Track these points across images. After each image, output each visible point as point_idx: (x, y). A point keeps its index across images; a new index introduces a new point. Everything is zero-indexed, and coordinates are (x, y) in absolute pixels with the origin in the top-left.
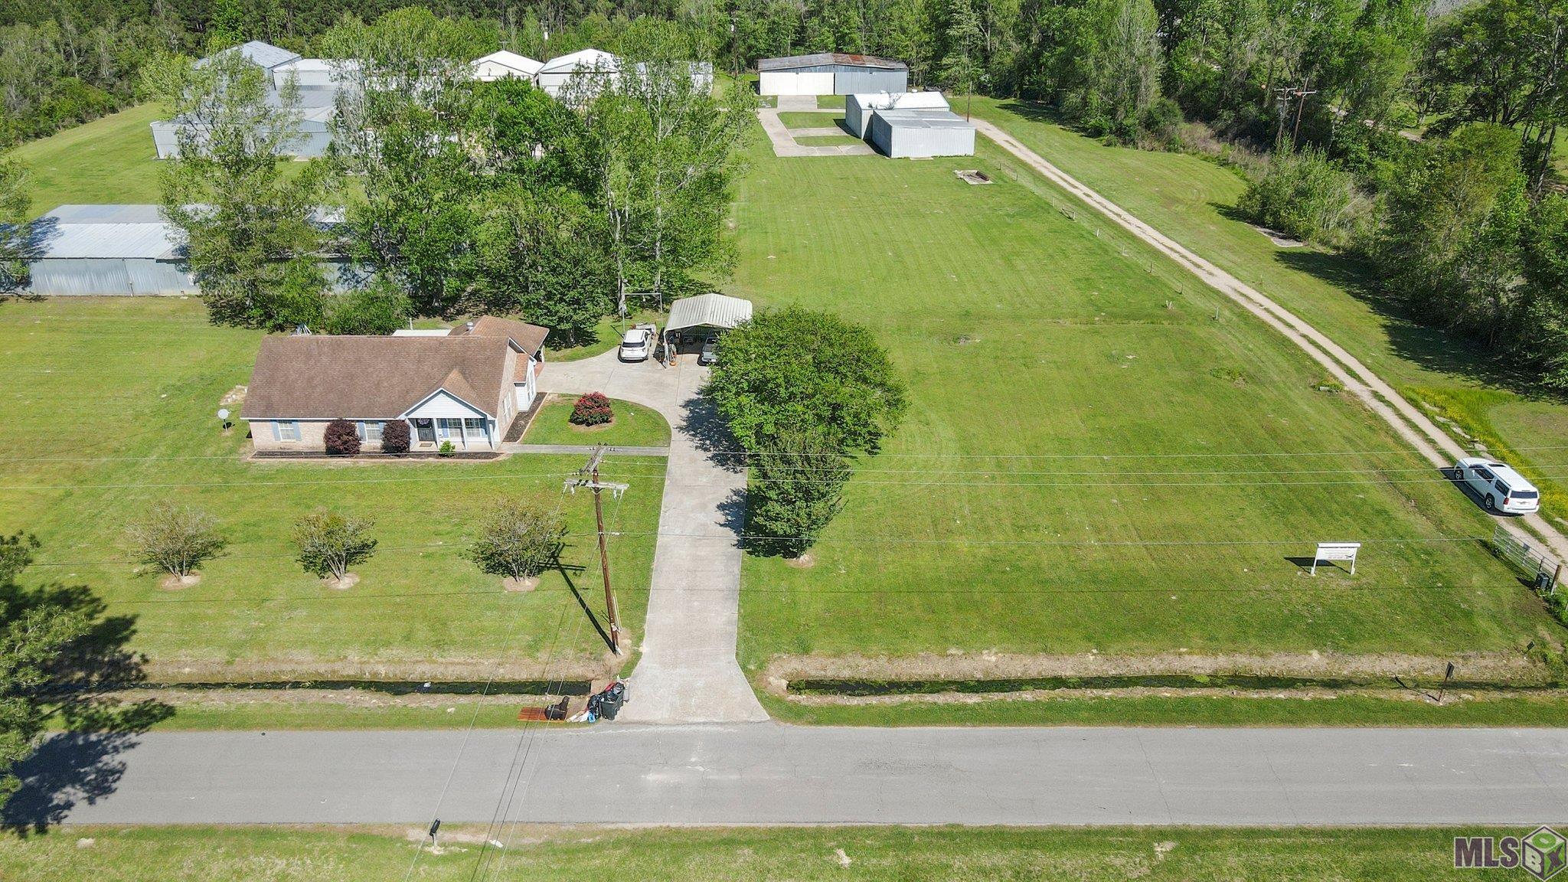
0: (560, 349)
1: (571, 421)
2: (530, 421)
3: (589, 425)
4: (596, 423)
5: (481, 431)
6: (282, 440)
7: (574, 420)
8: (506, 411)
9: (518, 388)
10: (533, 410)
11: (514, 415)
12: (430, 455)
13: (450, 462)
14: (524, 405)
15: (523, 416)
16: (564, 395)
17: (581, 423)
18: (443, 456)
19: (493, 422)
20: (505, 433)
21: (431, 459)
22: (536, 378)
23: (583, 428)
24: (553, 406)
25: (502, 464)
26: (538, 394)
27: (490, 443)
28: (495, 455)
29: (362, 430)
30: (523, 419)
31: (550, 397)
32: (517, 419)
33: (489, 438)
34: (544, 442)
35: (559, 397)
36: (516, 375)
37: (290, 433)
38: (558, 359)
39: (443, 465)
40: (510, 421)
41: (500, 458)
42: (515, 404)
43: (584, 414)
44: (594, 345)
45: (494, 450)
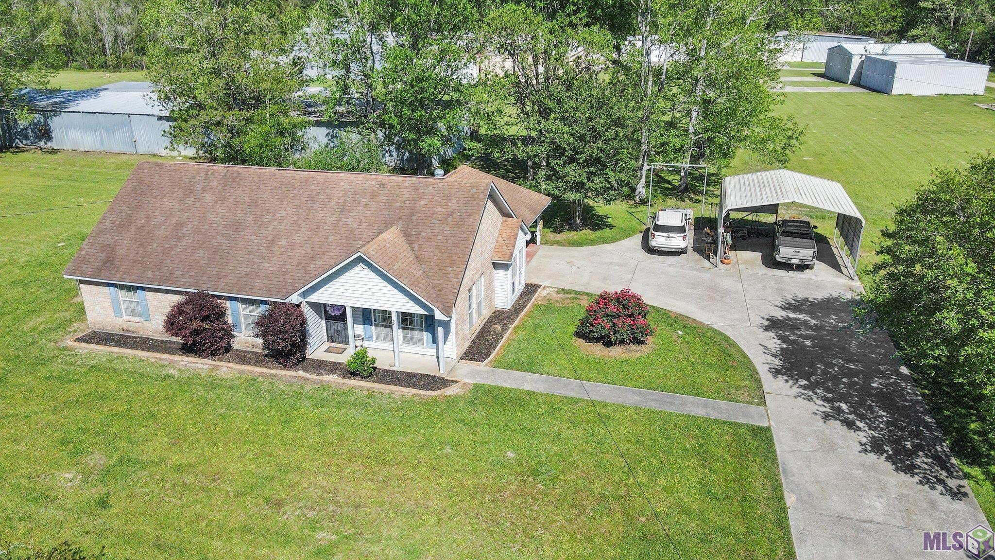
0: (562, 231)
1: (579, 335)
2: (511, 328)
3: (608, 344)
4: (622, 342)
5: (426, 336)
6: (125, 317)
7: (585, 334)
8: (474, 306)
9: (498, 274)
10: (517, 309)
11: (486, 314)
12: (334, 368)
13: (362, 388)
14: (505, 300)
15: (501, 317)
16: (566, 292)
17: (596, 340)
18: (354, 374)
19: (446, 325)
20: (467, 344)
21: (333, 378)
22: (527, 263)
23: (597, 349)
24: (548, 307)
25: (451, 402)
26: (527, 285)
27: (438, 358)
28: (443, 383)
29: (236, 316)
30: (499, 322)
31: (545, 293)
32: (490, 322)
33: (438, 352)
34: (531, 367)
35: (558, 293)
36: (496, 251)
37: (137, 307)
38: (559, 243)
39: (349, 392)
40: (478, 323)
41: (450, 391)
42: (490, 297)
43: (604, 325)
44: (608, 230)
45: (442, 373)
